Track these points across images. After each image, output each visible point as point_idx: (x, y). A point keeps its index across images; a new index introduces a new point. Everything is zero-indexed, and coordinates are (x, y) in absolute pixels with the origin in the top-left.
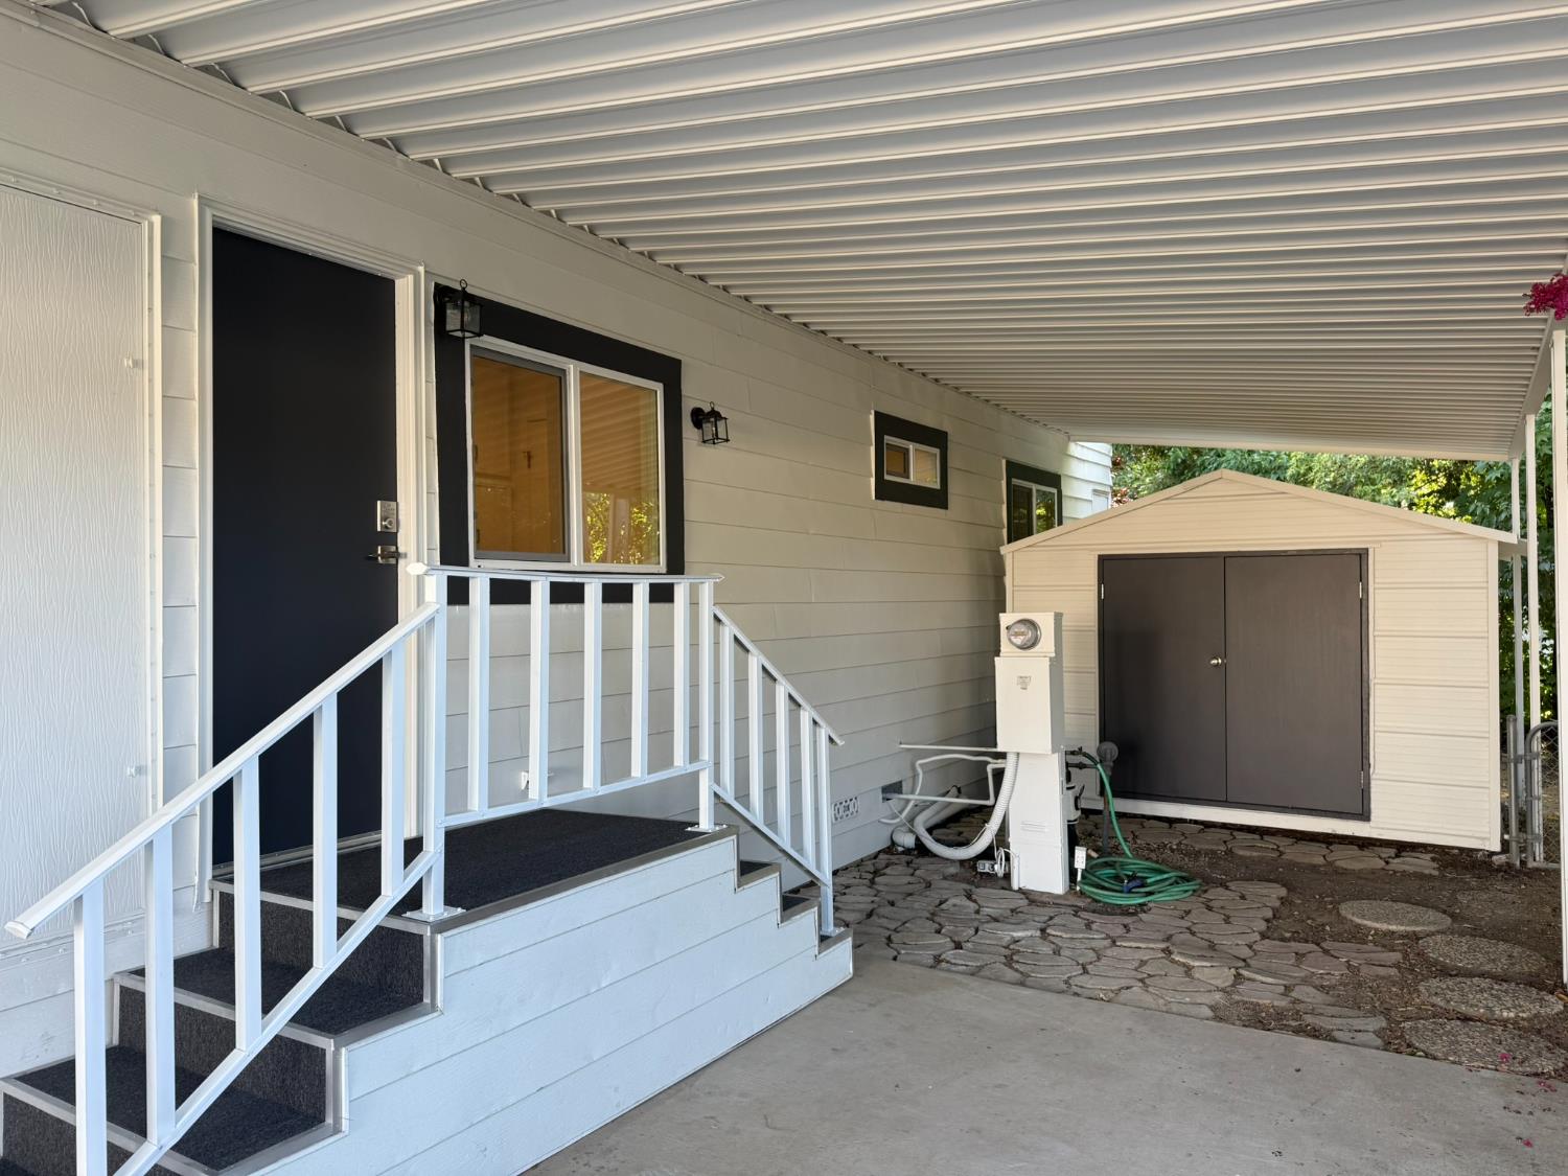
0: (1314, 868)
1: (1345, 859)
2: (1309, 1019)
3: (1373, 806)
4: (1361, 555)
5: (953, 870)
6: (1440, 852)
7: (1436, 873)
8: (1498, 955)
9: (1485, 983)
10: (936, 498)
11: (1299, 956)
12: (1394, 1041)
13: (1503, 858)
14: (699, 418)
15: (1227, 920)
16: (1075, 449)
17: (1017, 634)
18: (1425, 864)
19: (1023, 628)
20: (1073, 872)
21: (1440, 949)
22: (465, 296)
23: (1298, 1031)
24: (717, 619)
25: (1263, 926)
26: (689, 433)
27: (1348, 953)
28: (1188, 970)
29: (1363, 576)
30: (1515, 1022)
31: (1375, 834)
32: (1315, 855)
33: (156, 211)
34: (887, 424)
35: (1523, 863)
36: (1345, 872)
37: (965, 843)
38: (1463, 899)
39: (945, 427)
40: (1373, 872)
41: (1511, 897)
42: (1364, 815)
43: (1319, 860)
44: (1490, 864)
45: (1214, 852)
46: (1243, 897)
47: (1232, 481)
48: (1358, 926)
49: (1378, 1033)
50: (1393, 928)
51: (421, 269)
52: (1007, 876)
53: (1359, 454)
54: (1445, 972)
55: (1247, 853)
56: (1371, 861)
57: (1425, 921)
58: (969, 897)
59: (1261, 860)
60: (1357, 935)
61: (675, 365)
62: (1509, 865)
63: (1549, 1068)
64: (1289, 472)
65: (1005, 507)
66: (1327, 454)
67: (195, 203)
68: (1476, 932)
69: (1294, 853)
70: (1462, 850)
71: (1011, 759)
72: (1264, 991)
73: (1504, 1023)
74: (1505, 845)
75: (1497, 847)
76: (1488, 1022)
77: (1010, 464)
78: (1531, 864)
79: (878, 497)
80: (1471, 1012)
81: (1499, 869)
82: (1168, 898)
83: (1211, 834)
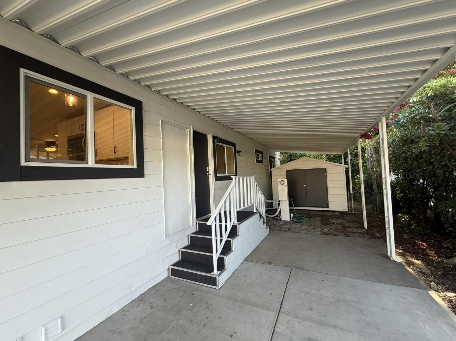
0: (322, 215)
1: (327, 214)
2: (334, 234)
3: (329, 206)
4: (325, 169)
5: (272, 218)
6: (339, 212)
7: (340, 215)
8: (354, 225)
9: (354, 228)
10: (261, 162)
11: (328, 226)
12: (346, 235)
13: (348, 212)
14: (238, 152)
15: (315, 222)
16: (276, 153)
17: (281, 182)
18: (337, 213)
19: (282, 181)
20: (290, 217)
21: (346, 224)
22: (217, 137)
23: (334, 235)
24: (255, 182)
25: (320, 223)
26: (237, 154)
27: (334, 226)
28: (314, 229)
29: (326, 172)
30: (361, 232)
31: (329, 210)
32: (322, 213)
33: (188, 128)
34: (257, 151)
35: (351, 213)
36: (327, 215)
37: (274, 214)
38: (345, 218)
39: (262, 151)
40: (331, 215)
41: (351, 217)
42: (328, 207)
43: (323, 214)
44: (346, 213)
45: (307, 214)
46: (315, 219)
47: (305, 158)
48: (333, 222)
49: (344, 235)
50: (338, 222)
51: (211, 133)
52: (281, 219)
53: (318, 153)
54: (348, 227)
55: (312, 214)
56: (331, 214)
57: (342, 221)
58: (277, 222)
59: (314, 214)
60: (333, 223)
61: (235, 144)
62: (349, 213)
63: (368, 237)
64: (307, 156)
65: (269, 163)
66: (313, 153)
67: (191, 127)
68: (349, 222)
69: (319, 213)
70: (342, 211)
71: (281, 201)
72: (326, 231)
73: (359, 232)
74: (348, 211)
75: (347, 211)
76: (357, 233)
77: (269, 156)
78: (352, 213)
79: (256, 162)
80: (354, 231)
81: (348, 214)
82: (305, 220)
83: (305, 211)
